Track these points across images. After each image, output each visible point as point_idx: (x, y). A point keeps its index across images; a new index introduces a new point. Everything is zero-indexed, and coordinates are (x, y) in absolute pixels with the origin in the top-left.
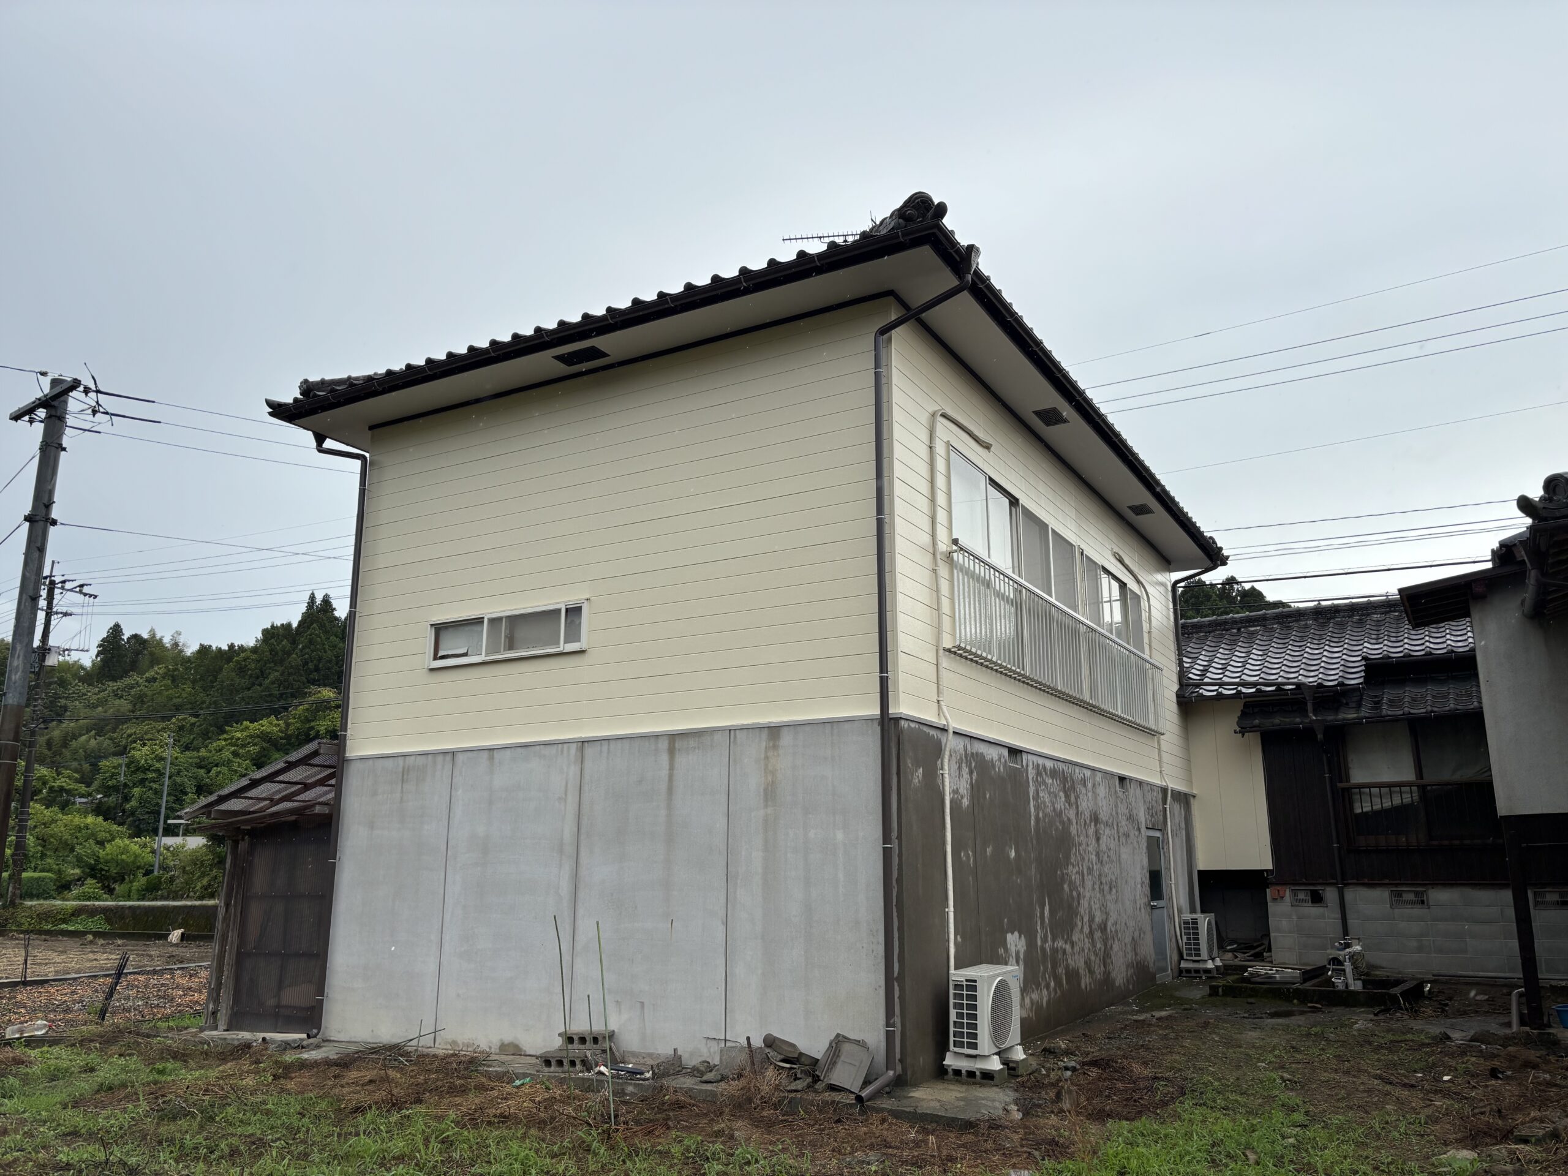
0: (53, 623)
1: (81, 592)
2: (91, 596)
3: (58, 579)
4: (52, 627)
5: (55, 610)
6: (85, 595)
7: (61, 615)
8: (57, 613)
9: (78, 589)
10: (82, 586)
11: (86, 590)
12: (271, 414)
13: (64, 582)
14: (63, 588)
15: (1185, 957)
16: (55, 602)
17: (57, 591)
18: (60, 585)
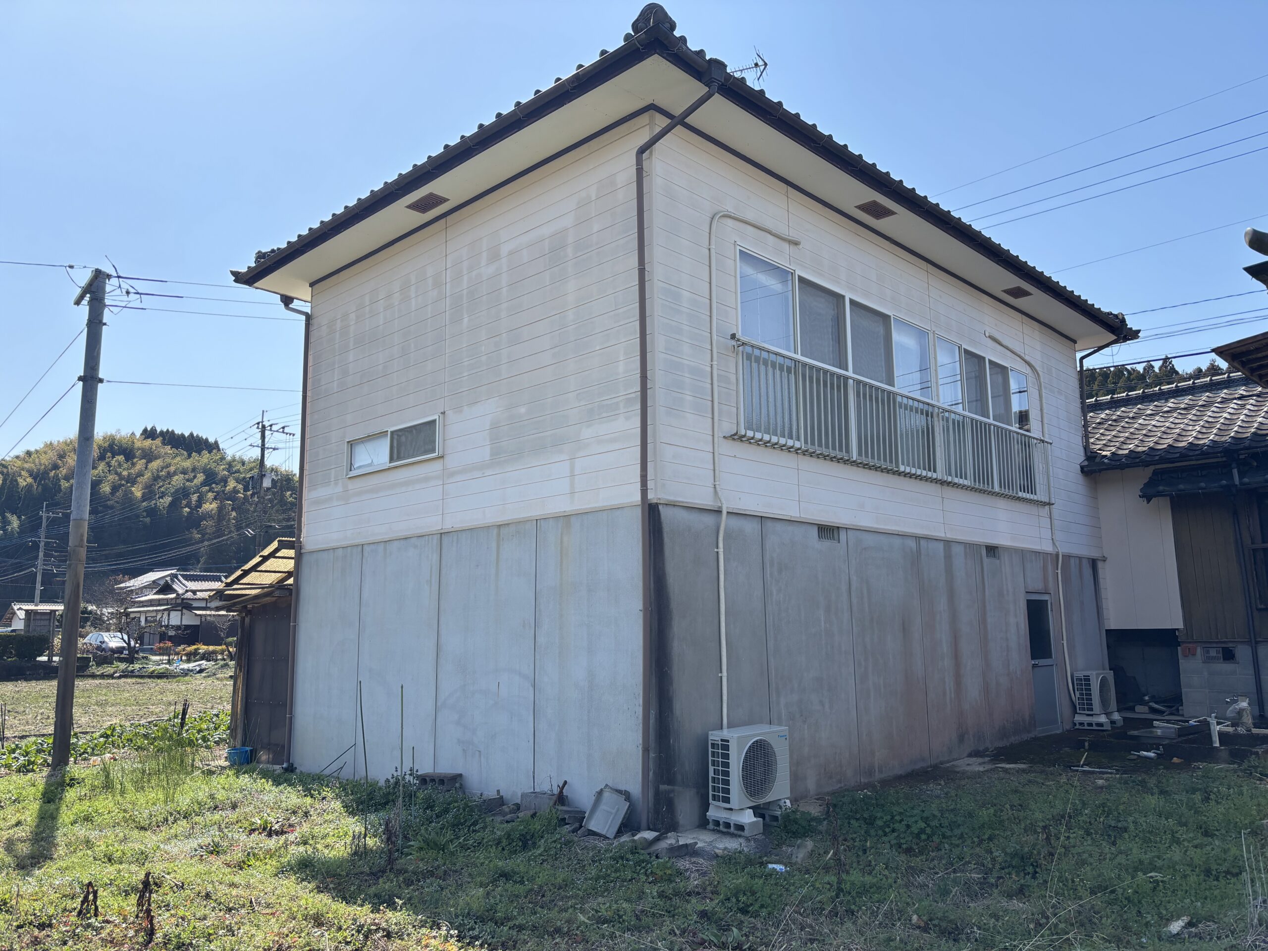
0: (266, 455)
1: (283, 432)
2: (290, 434)
3: (267, 424)
4: (265, 459)
5: (266, 446)
6: (287, 434)
7: (271, 450)
8: (268, 448)
9: (281, 430)
10: (283, 428)
11: (286, 430)
12: (236, 281)
13: (271, 426)
14: (271, 430)
15: (1078, 711)
16: (266, 440)
17: (267, 433)
18: (269, 428)
